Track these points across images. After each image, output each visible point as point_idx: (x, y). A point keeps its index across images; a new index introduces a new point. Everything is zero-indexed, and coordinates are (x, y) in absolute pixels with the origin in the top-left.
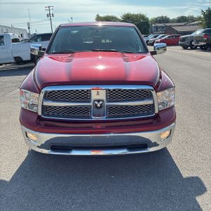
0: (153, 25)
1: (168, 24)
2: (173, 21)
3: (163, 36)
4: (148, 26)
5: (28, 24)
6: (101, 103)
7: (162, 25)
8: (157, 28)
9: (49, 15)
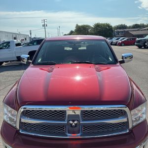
0: (116, 31)
1: (126, 30)
2: (130, 27)
3: (123, 39)
4: (112, 31)
5: (30, 31)
6: (76, 122)
7: (122, 30)
8: (118, 32)
9: (44, 25)
